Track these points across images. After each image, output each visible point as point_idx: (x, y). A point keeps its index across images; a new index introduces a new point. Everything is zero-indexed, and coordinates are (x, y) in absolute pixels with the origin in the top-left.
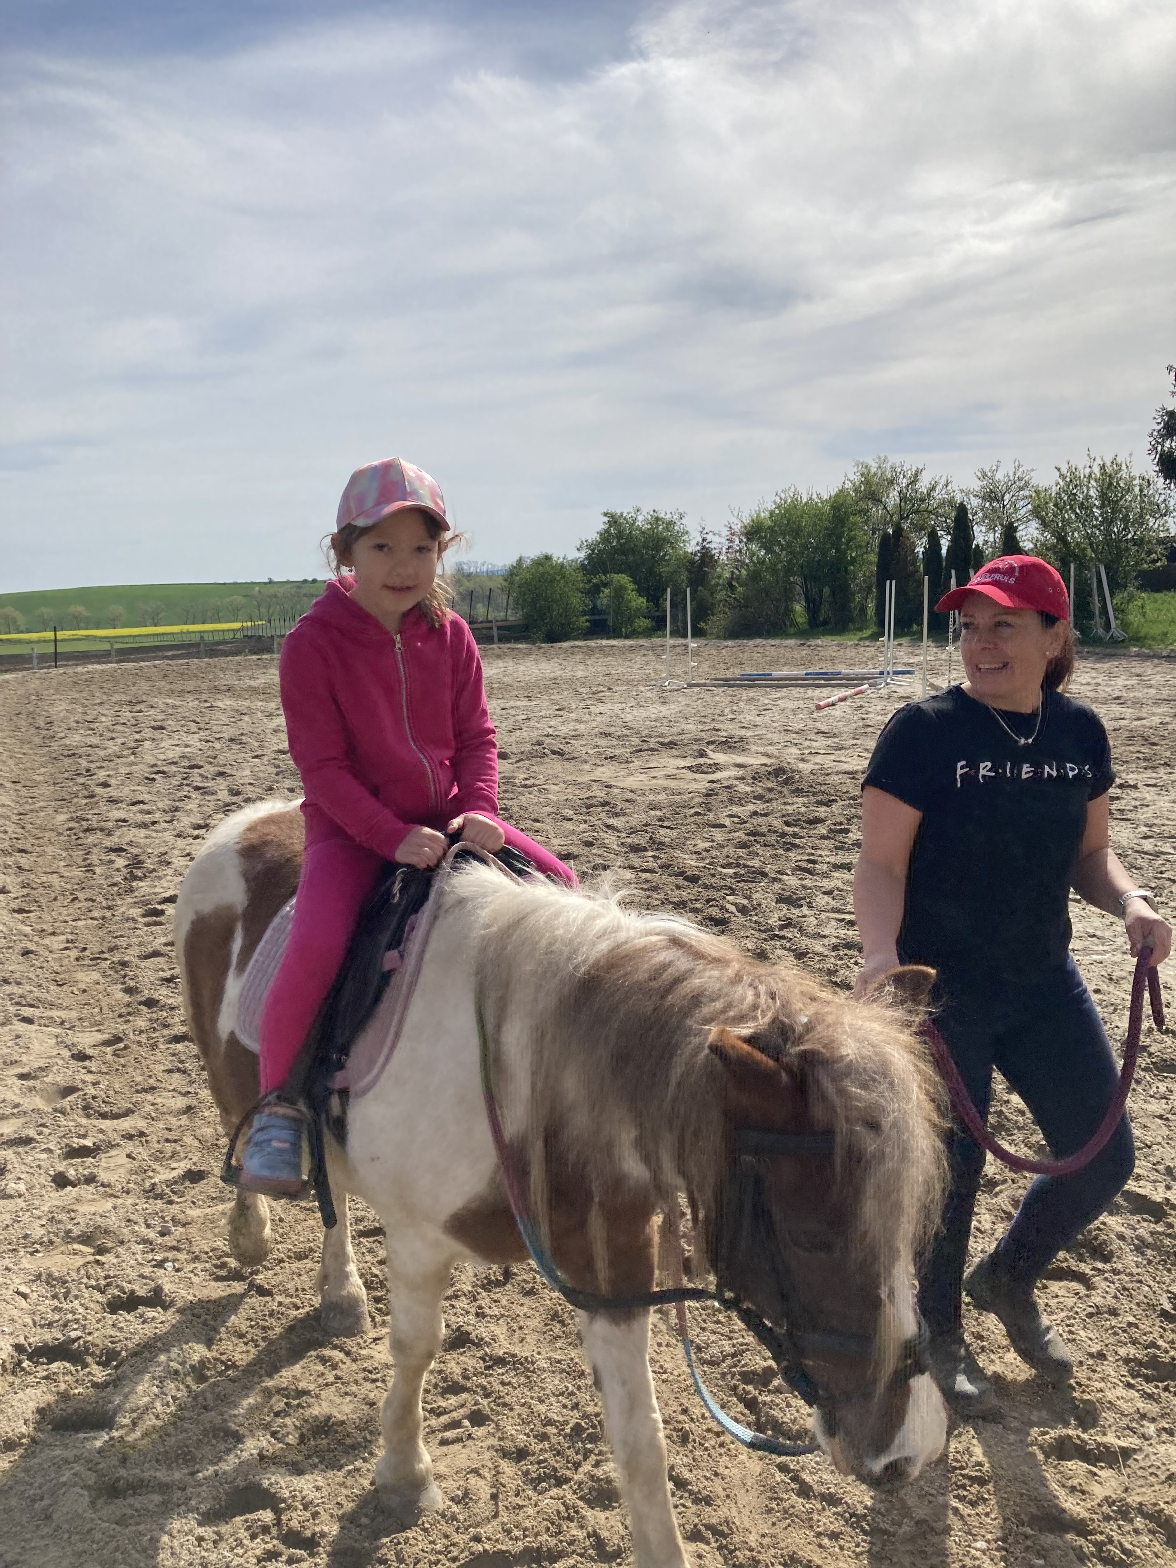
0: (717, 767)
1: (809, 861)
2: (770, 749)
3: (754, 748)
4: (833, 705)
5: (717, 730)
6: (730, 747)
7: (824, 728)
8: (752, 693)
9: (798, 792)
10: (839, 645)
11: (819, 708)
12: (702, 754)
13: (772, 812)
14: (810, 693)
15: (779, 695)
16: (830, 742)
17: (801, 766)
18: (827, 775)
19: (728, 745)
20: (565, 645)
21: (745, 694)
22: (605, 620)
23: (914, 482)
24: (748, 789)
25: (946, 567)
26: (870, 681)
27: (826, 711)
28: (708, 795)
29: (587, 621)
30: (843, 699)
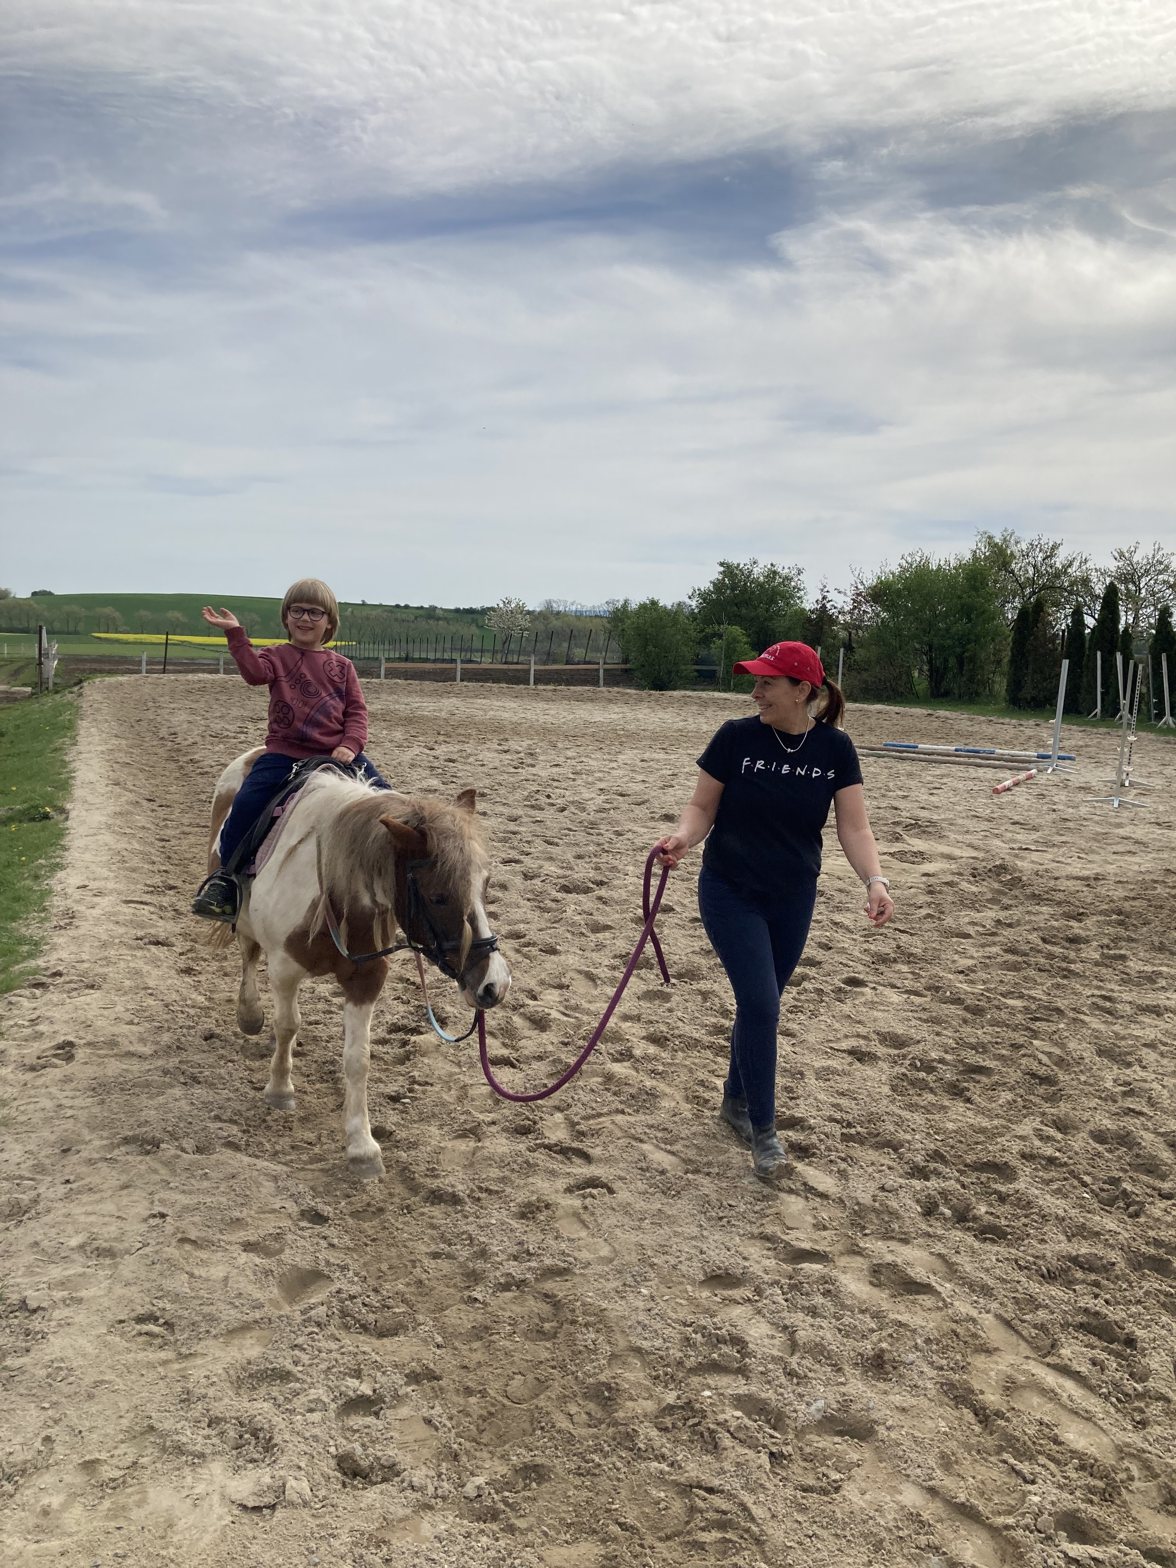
0: (921, 856)
1: (1105, 998)
2: (973, 840)
3: (952, 836)
4: (1009, 789)
5: (896, 809)
6: (924, 832)
7: (1016, 818)
8: (906, 766)
9: (1037, 898)
10: (971, 720)
11: (996, 791)
12: (898, 838)
13: (1018, 923)
14: (973, 772)
15: (939, 772)
16: (1035, 836)
17: (1019, 863)
18: (1056, 879)
19: (917, 827)
20: (676, 693)
21: (901, 767)
22: (715, 671)
23: (1050, 556)
24: (974, 889)
25: (1090, 648)
26: (1032, 765)
27: (1005, 798)
28: (930, 892)
29: (697, 671)
30: (1016, 784)
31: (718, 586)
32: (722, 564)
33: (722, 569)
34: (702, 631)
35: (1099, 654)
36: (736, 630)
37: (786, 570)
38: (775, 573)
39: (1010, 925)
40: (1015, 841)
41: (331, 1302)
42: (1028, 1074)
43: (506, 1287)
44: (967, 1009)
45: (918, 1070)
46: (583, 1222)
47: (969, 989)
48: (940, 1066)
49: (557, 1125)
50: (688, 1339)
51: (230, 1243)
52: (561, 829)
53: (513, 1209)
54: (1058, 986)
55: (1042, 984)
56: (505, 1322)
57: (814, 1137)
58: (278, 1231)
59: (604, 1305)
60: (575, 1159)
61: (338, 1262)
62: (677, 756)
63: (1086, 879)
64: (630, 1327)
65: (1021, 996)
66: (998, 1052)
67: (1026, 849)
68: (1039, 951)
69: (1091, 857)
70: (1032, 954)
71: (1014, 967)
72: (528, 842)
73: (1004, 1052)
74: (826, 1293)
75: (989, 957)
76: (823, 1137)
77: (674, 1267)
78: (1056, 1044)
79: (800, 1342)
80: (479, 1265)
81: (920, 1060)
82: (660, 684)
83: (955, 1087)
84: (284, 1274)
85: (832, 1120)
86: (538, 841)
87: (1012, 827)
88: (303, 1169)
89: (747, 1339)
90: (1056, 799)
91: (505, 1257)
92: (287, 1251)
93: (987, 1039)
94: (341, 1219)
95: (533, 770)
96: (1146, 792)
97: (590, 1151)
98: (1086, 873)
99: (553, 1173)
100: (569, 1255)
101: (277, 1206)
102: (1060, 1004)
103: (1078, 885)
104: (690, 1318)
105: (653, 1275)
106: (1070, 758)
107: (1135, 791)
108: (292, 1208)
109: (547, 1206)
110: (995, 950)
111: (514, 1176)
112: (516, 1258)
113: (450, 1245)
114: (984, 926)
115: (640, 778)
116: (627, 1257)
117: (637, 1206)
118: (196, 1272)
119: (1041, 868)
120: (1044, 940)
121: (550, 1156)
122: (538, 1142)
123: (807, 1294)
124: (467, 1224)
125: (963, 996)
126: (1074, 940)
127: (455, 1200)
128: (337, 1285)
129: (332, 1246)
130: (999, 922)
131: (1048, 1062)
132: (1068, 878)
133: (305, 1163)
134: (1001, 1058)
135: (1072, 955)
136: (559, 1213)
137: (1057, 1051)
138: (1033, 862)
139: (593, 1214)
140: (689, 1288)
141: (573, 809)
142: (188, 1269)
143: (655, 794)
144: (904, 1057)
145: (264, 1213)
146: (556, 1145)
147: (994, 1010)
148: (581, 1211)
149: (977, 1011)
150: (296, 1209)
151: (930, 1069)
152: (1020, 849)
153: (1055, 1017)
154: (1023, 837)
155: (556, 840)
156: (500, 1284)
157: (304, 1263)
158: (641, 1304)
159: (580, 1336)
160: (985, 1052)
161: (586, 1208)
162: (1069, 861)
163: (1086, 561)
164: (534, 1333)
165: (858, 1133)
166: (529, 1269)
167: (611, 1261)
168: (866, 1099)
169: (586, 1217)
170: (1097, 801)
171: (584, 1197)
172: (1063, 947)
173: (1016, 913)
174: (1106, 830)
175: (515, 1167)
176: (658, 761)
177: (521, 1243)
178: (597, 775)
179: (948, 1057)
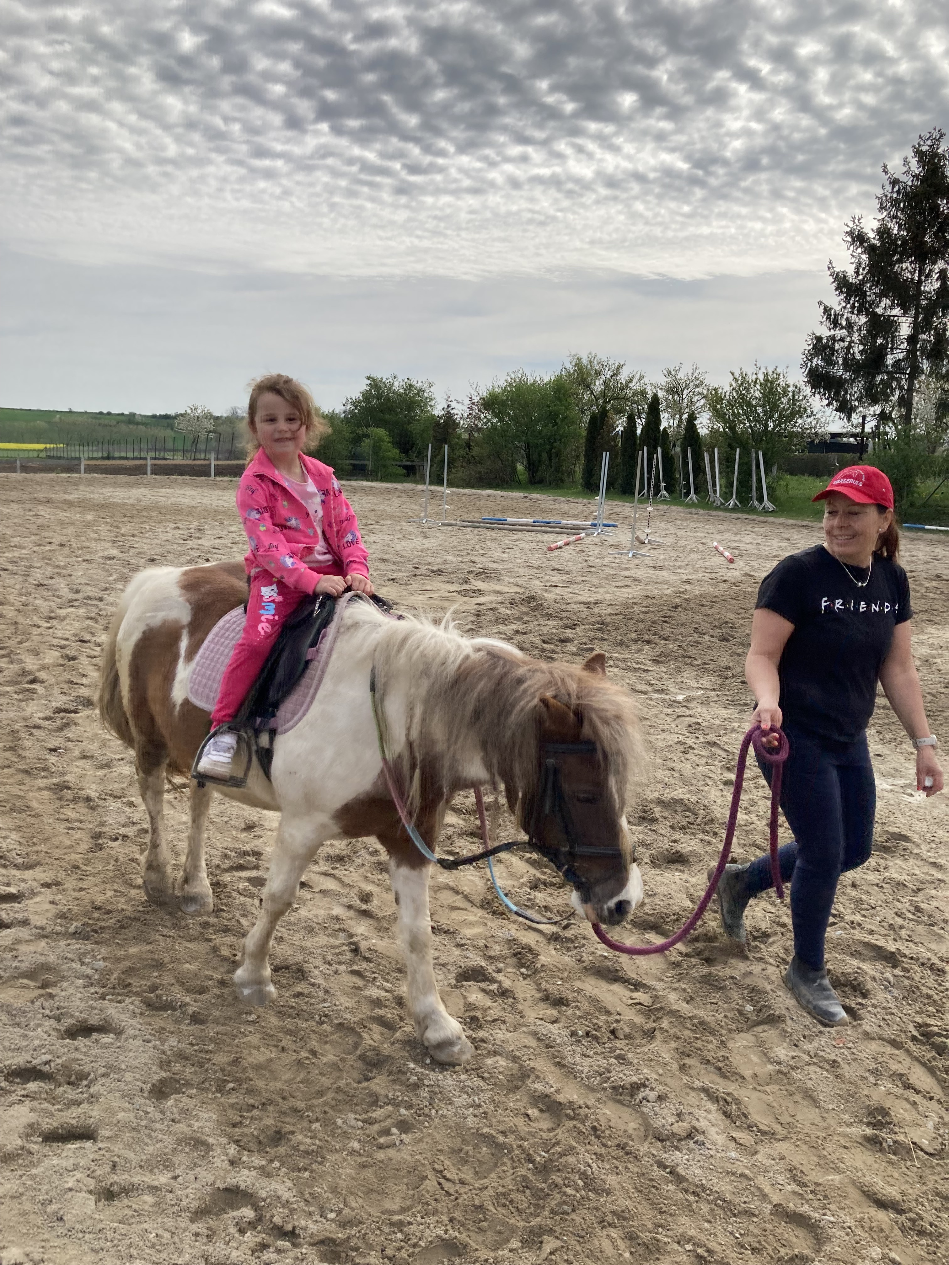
0: (479, 592)
2: (520, 581)
3: (506, 579)
4: (561, 548)
5: (473, 562)
6: (487, 577)
8: (494, 534)
10: (553, 500)
11: (550, 549)
12: (466, 582)
14: (540, 537)
15: (515, 537)
17: (546, 595)
19: (484, 574)
21: (489, 534)
22: (365, 465)
23: (617, 374)
24: (508, 612)
25: (639, 444)
26: (583, 531)
27: (556, 553)
28: (478, 615)
29: (353, 465)
30: (567, 544)
31: (367, 396)
32: (368, 378)
33: (369, 382)
34: (354, 432)
35: (646, 448)
36: (381, 432)
37: (420, 384)
38: (411, 385)
40: (549, 581)
63: (589, 603)
67: (555, 586)
69: (598, 590)
87: (552, 572)
90: (591, 553)
98: (590, 600)
103: (582, 607)
106: (614, 526)
107: (650, 547)
119: (560, 597)
120: (543, 641)
154: (557, 578)
162: (582, 592)
170: (619, 554)
174: (617, 573)
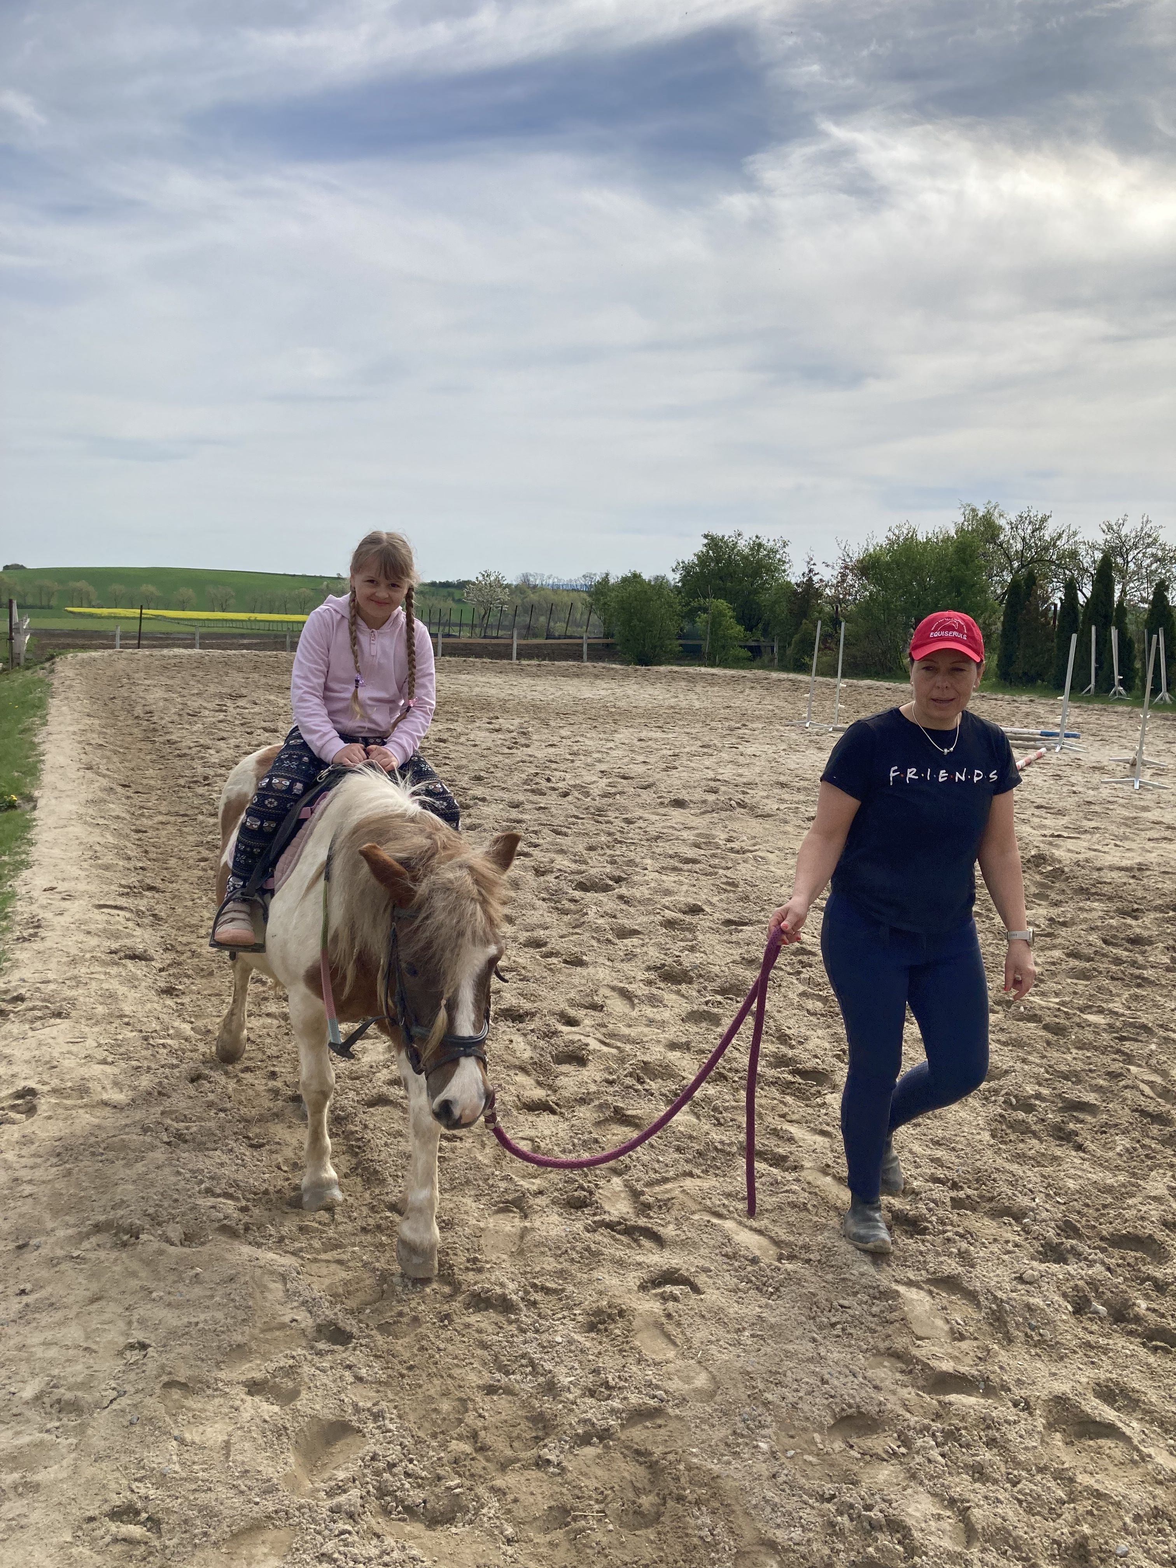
7: (1039, 801)
9: (1084, 892)
13: (1073, 922)
16: (1064, 821)
17: (1056, 852)
18: (1099, 869)
20: (662, 669)
22: (700, 646)
23: (1040, 529)
25: (1083, 622)
26: (1038, 744)
29: (681, 645)
31: (703, 559)
32: (706, 536)
33: (706, 541)
34: (688, 604)
35: (1093, 628)
36: (722, 604)
37: (772, 543)
38: (760, 545)
39: (1064, 924)
40: (1044, 827)
41: (365, 1475)
42: (1136, 1110)
43: (585, 1440)
44: (1046, 1027)
45: (1015, 1108)
46: (668, 1336)
47: (1043, 1003)
48: (1037, 1102)
49: (616, 1194)
50: (832, 1525)
51: (229, 1383)
52: (567, 816)
53: (580, 1318)
54: (1136, 998)
55: (1119, 995)
56: (590, 1498)
57: (921, 1205)
58: (291, 1362)
59: (714, 1467)
60: (644, 1242)
61: (369, 1405)
62: (675, 735)
63: (1129, 869)
64: (755, 1506)
65: (1101, 1011)
66: (1094, 1082)
67: (1059, 836)
68: (1104, 955)
69: (1127, 844)
70: (1097, 958)
71: (1084, 975)
72: (535, 832)
73: (1102, 1082)
74: (991, 1443)
75: (1054, 964)
76: (932, 1205)
77: (794, 1406)
78: (1156, 1071)
79: (979, 1527)
80: (547, 1405)
81: (1016, 1097)
82: (645, 660)
83: (1061, 1129)
84: (301, 1430)
85: (936, 1180)
86: (546, 831)
87: (1037, 812)
88: (315, 1260)
89: (910, 1522)
90: (1073, 780)
91: (579, 1392)
92: (304, 1394)
93: (1079, 1066)
94: (368, 1336)
95: (528, 751)
96: (1160, 772)
97: (661, 1230)
98: (1125, 863)
99: (620, 1263)
100: (658, 1387)
101: (287, 1319)
102: (1145, 1019)
103: (1123, 877)
104: (829, 1488)
105: (769, 1419)
106: (1074, 736)
107: (1150, 772)
108: (305, 1320)
109: (621, 1313)
110: (1057, 954)
111: (574, 1268)
112: (592, 1393)
113: (507, 1373)
114: (1038, 926)
115: (641, 758)
116: (732, 1391)
117: (731, 1311)
118: (188, 1436)
119: (1080, 857)
120: (1105, 941)
121: (613, 1237)
122: (597, 1218)
123: (968, 1446)
124: (525, 1342)
125: (1039, 1012)
126: (1136, 941)
127: (505, 1306)
128: (371, 1447)
129: (360, 1379)
130: (1051, 920)
131: (1152, 1094)
132: (1112, 868)
133: (318, 1252)
134: (1098, 1089)
135: (1140, 959)
136: (637, 1323)
137: (1158, 1080)
138: (1069, 851)
139: (679, 1324)
140: (817, 1437)
141: (576, 794)
142: (176, 1433)
143: (658, 776)
144: (996, 1092)
145: (271, 1330)
146: (619, 1223)
147: (1076, 1029)
148: (664, 1320)
149: (1058, 1030)
150: (310, 1322)
151: (1029, 1108)
152: (1052, 836)
153: (1143, 1037)
154: (1053, 823)
155: (564, 830)
156: (577, 1435)
157: (326, 1411)
158: (763, 1468)
159: (691, 1521)
160: (1079, 1082)
161: (669, 1316)
162: (1106, 849)
163: (1075, 534)
164: (630, 1516)
165: (968, 1197)
166: (613, 1411)
167: (712, 1395)
168: (968, 1150)
169: (670, 1328)
170: (1117, 783)
171: (664, 1298)
172: (1126, 949)
173: (1068, 910)
174: (1135, 815)
175: (575, 1255)
176: (656, 740)
177: (596, 1372)
178: (596, 755)
179: (1045, 1091)
